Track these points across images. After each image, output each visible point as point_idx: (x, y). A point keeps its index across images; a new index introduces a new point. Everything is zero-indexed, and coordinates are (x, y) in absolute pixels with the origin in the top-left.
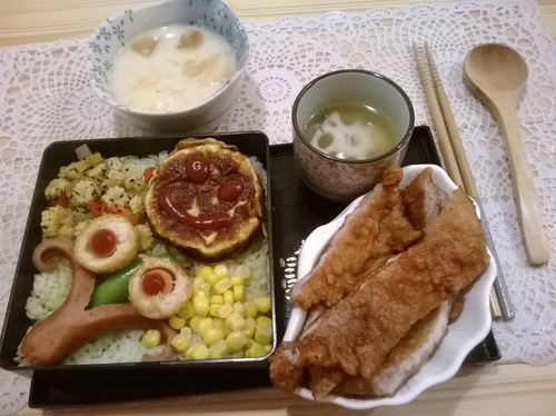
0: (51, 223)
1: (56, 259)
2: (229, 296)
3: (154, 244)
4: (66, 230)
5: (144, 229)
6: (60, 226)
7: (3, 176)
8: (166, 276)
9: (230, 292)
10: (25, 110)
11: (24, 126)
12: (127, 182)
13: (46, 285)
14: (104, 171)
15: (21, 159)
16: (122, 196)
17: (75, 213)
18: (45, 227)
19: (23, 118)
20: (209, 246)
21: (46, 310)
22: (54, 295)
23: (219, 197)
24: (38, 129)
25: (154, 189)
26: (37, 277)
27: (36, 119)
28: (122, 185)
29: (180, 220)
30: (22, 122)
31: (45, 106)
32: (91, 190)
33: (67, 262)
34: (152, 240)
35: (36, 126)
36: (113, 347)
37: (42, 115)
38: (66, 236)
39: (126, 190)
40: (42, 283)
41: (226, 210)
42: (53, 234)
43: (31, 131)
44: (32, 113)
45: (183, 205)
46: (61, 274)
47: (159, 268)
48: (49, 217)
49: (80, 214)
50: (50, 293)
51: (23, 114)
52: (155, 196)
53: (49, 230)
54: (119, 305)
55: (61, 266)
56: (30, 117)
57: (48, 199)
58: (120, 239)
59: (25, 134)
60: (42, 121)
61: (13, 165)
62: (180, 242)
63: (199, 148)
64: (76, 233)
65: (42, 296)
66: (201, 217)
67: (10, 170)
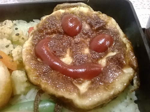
3: (28, 89)
5: (19, 75)
12: (14, 36)
16: (7, 46)
20: (83, 96)
23: (90, 48)
29: (54, 68)
34: (26, 85)
39: (13, 43)
41: (98, 60)
62: (51, 90)
63: (73, 9)
66: (73, 66)
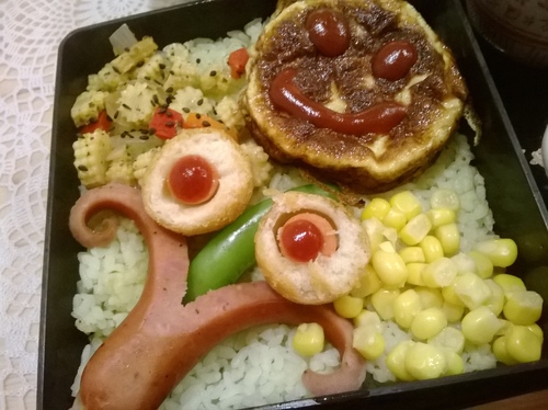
0: (92, 159)
1: (111, 221)
2: (434, 247)
4: (119, 171)
5: (253, 150)
6: (108, 164)
7: (4, 118)
8: (320, 222)
9: (432, 238)
10: (20, 24)
11: (22, 45)
12: (206, 79)
13: (102, 269)
14: (162, 67)
15: (26, 91)
16: (200, 103)
17: (127, 140)
18: (83, 169)
19: (20, 34)
21: (108, 313)
22: (119, 285)
23: (376, 75)
24: (43, 46)
25: (258, 78)
26: (84, 258)
27: (38, 33)
28: (197, 86)
30: (19, 40)
31: (48, 14)
32: (148, 97)
33: (131, 224)
35: (40, 42)
36: (238, 361)
37: (46, 26)
38: (121, 181)
39: (206, 93)
40: (93, 266)
41: (393, 94)
42: (99, 179)
43: (34, 50)
44: (31, 26)
45: (315, 96)
46: (123, 247)
47: (303, 211)
48: (86, 150)
49: (136, 141)
50: (112, 282)
51: (19, 29)
52: (263, 89)
53: (90, 172)
54: (239, 287)
55: (120, 233)
56: (29, 32)
57: (78, 124)
58: (221, 168)
59: (26, 55)
60: (47, 34)
61: (16, 102)
64: (137, 174)
65: (98, 289)
67: (12, 108)
